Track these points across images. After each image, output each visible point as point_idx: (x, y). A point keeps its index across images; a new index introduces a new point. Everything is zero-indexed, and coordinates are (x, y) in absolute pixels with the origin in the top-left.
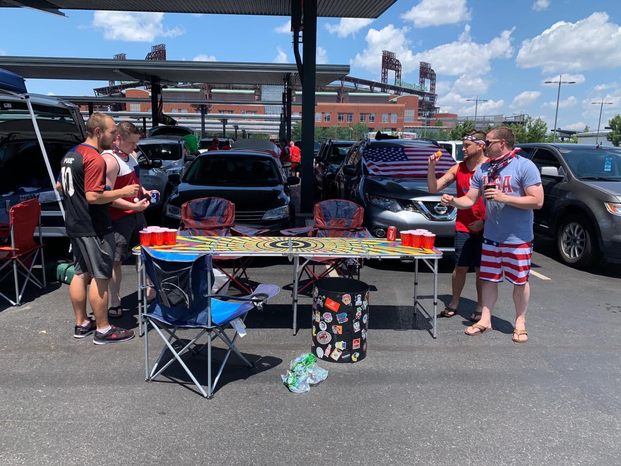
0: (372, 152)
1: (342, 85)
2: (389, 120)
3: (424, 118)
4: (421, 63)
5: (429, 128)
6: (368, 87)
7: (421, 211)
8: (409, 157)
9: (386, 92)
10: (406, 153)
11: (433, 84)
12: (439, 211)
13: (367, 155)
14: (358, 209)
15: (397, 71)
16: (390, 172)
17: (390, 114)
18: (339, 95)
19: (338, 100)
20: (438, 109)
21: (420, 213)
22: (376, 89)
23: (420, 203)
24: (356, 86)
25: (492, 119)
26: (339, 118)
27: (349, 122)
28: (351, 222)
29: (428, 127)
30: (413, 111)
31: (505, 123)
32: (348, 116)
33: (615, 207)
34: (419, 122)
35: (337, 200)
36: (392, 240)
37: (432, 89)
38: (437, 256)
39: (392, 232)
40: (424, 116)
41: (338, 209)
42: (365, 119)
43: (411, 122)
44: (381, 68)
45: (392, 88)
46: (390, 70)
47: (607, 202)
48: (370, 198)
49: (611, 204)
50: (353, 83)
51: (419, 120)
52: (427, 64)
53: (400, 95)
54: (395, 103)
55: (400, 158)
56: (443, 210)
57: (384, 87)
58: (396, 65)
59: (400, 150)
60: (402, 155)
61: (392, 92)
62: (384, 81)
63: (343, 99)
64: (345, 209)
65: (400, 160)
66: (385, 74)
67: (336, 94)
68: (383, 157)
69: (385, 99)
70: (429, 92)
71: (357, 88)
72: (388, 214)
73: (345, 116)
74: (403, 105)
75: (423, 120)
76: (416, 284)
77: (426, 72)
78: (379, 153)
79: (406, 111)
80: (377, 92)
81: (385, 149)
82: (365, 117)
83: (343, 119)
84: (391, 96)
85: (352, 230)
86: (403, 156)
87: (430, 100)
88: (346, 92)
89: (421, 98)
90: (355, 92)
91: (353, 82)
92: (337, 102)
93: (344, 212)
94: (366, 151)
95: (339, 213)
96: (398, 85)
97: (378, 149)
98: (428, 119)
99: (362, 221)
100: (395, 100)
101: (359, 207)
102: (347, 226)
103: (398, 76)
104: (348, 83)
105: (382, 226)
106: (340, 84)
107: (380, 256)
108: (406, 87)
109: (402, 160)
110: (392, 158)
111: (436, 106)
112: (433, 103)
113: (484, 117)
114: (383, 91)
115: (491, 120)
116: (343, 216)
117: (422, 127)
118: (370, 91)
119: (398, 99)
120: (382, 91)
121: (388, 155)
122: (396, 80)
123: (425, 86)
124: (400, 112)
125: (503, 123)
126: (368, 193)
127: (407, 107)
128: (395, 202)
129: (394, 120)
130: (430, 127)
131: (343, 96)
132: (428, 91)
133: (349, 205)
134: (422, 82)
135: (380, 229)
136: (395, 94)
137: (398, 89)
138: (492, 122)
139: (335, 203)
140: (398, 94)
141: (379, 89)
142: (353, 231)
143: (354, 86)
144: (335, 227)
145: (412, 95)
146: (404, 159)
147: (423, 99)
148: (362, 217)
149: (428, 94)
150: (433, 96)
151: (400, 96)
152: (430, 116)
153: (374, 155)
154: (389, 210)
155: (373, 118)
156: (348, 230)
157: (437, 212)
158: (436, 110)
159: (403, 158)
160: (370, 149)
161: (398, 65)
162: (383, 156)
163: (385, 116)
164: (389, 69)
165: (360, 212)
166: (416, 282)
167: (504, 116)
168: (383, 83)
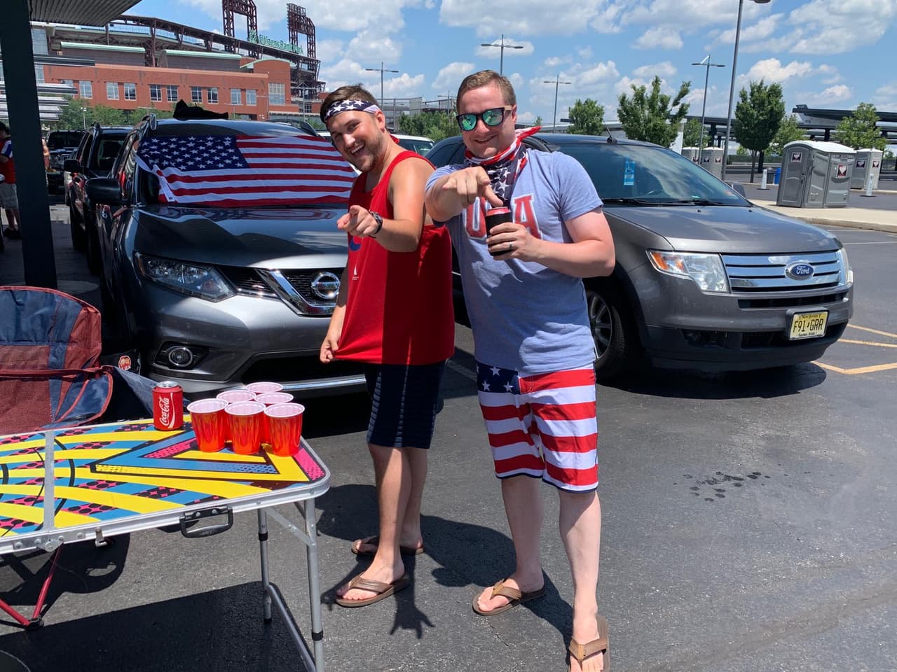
0: (160, 148)
1: (153, 35)
2: (244, 102)
3: (301, 100)
4: (289, 5)
5: (311, 116)
6: (201, 41)
7: (280, 294)
8: (249, 160)
9: (234, 52)
10: (243, 150)
11: (312, 43)
12: (325, 291)
13: (147, 153)
14: (83, 311)
15: (251, 16)
16: (204, 196)
17: (244, 90)
18: (148, 52)
19: (148, 63)
20: (323, 86)
21: (278, 298)
22: (215, 45)
23: (278, 275)
24: (178, 39)
25: (407, 104)
26: (153, 94)
27: (171, 102)
28: (67, 351)
29: (309, 114)
30: (282, 87)
31: (426, 110)
32: (169, 92)
33: (665, 258)
34: (293, 105)
35: (12, 288)
36: (171, 426)
37: (311, 51)
38: (311, 491)
39: (166, 401)
40: (302, 97)
41: (18, 313)
42: (200, 98)
43: (281, 105)
44: (222, 9)
45: (244, 45)
46: (237, 14)
47: (649, 250)
48: (145, 265)
49: (658, 252)
50: (173, 34)
51: (293, 102)
52: (299, 8)
53: (258, 58)
54: (251, 71)
55: (228, 161)
56: (334, 290)
57: (230, 43)
58: (247, 6)
59: (227, 143)
60: (232, 154)
61: (246, 52)
62: (229, 33)
63: (156, 59)
64: (41, 315)
65: (227, 166)
66: (229, 20)
67: (142, 49)
68: (188, 159)
69: (234, 65)
70: (306, 56)
71: (181, 42)
72: (195, 306)
73: (164, 91)
74: (266, 76)
75: (301, 103)
76: (263, 537)
77: (298, 21)
78: (176, 149)
79: (271, 87)
80: (217, 51)
81: (192, 138)
82: (200, 93)
83: (159, 96)
84: (244, 60)
85: (71, 376)
86: (234, 158)
87: (308, 69)
88: (161, 48)
89: (293, 65)
90: (178, 49)
91: (172, 31)
92: (147, 65)
93: (38, 321)
94: (146, 144)
95: (24, 327)
96: (253, 42)
97: (174, 140)
98: (308, 101)
99: (99, 347)
100: (250, 66)
101: (84, 305)
102: (52, 365)
103: (253, 26)
104: (162, 31)
105: (185, 340)
106: (149, 32)
107: (99, 533)
108: (267, 45)
109: (233, 166)
110: (209, 162)
111: (319, 80)
112: (314, 75)
113: (395, 99)
114: (228, 50)
115: (405, 105)
116: (39, 336)
117: (300, 114)
118: (206, 48)
119: (254, 64)
120: (226, 50)
121: (200, 154)
122: (249, 33)
123: (299, 46)
124: (261, 87)
125: (423, 110)
126: (140, 252)
127: (272, 80)
128: (213, 273)
129: (251, 100)
130: (312, 114)
131: (156, 54)
132: (305, 54)
133: (52, 303)
134: (294, 39)
135: (178, 348)
136: (250, 56)
137: (255, 49)
138: (407, 109)
139: (7, 297)
140: (254, 56)
141: (222, 47)
142: (74, 380)
143: (175, 37)
144: (17, 371)
145: (279, 59)
146: (239, 165)
147: (298, 66)
148: (96, 334)
149: (305, 60)
150: (313, 64)
151: (257, 61)
152: (311, 96)
153: (165, 153)
154: (198, 296)
155: (215, 97)
156: (58, 376)
157: (320, 295)
158: (320, 87)
159: (236, 161)
160: (155, 141)
161: (251, 7)
162: (187, 156)
163: (236, 93)
164: (236, 12)
165: (89, 321)
166: (264, 532)
167: (424, 100)
168: (226, 35)
